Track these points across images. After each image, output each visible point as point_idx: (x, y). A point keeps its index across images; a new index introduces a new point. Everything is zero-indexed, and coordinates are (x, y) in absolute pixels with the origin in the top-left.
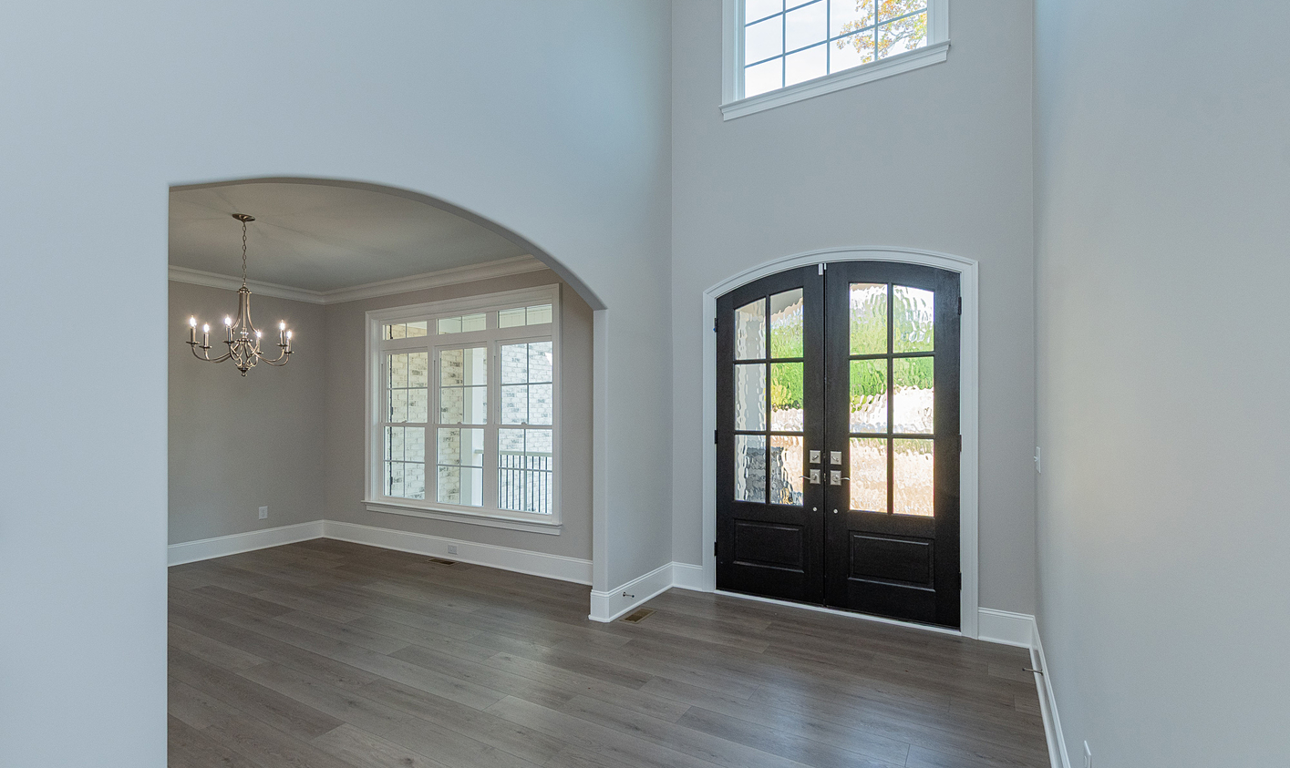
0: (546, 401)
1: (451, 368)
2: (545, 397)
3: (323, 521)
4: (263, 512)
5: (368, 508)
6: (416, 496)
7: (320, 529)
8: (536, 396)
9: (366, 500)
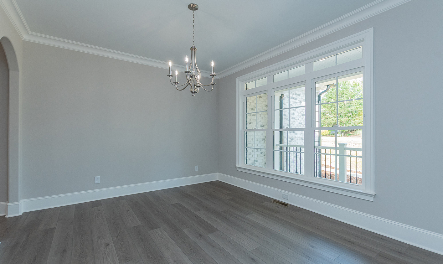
0: (303, 123)
1: (265, 107)
2: (302, 121)
3: (218, 173)
4: (196, 168)
5: (238, 169)
6: (252, 164)
7: (217, 177)
8: (298, 121)
9: (237, 166)
